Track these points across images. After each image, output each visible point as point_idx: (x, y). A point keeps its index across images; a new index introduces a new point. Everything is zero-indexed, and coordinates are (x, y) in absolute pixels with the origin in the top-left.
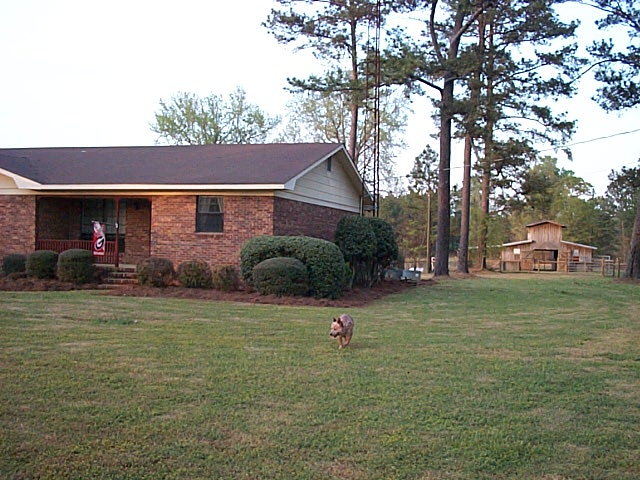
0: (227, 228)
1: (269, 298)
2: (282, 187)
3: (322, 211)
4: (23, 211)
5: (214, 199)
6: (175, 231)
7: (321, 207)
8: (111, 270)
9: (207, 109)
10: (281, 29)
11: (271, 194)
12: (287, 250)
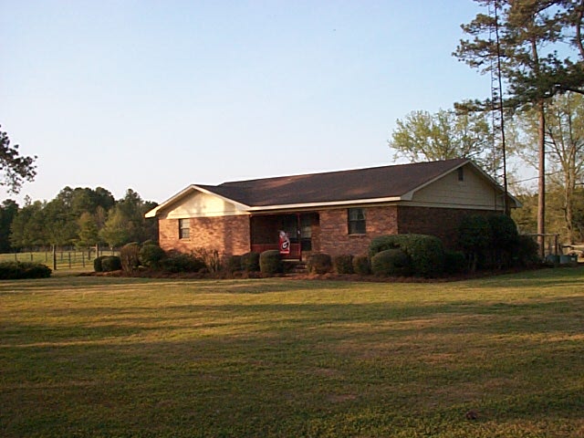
0: (368, 230)
1: (401, 278)
2: (398, 198)
3: (456, 212)
4: (242, 226)
5: (360, 210)
6: (335, 234)
7: (453, 209)
8: (295, 264)
9: (438, 123)
10: (470, 56)
11: (395, 204)
12: (396, 244)
